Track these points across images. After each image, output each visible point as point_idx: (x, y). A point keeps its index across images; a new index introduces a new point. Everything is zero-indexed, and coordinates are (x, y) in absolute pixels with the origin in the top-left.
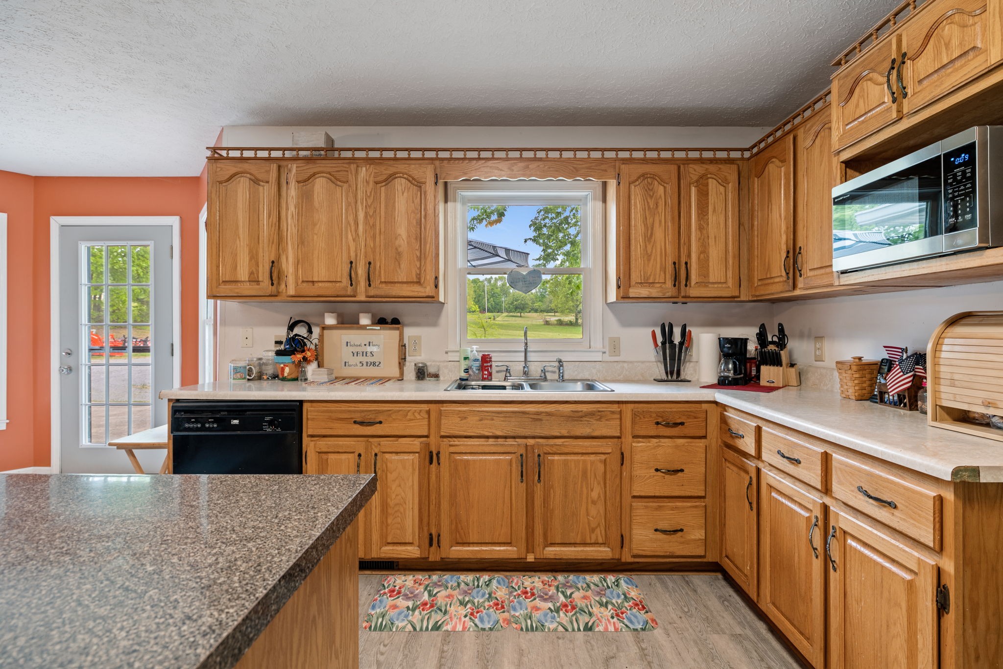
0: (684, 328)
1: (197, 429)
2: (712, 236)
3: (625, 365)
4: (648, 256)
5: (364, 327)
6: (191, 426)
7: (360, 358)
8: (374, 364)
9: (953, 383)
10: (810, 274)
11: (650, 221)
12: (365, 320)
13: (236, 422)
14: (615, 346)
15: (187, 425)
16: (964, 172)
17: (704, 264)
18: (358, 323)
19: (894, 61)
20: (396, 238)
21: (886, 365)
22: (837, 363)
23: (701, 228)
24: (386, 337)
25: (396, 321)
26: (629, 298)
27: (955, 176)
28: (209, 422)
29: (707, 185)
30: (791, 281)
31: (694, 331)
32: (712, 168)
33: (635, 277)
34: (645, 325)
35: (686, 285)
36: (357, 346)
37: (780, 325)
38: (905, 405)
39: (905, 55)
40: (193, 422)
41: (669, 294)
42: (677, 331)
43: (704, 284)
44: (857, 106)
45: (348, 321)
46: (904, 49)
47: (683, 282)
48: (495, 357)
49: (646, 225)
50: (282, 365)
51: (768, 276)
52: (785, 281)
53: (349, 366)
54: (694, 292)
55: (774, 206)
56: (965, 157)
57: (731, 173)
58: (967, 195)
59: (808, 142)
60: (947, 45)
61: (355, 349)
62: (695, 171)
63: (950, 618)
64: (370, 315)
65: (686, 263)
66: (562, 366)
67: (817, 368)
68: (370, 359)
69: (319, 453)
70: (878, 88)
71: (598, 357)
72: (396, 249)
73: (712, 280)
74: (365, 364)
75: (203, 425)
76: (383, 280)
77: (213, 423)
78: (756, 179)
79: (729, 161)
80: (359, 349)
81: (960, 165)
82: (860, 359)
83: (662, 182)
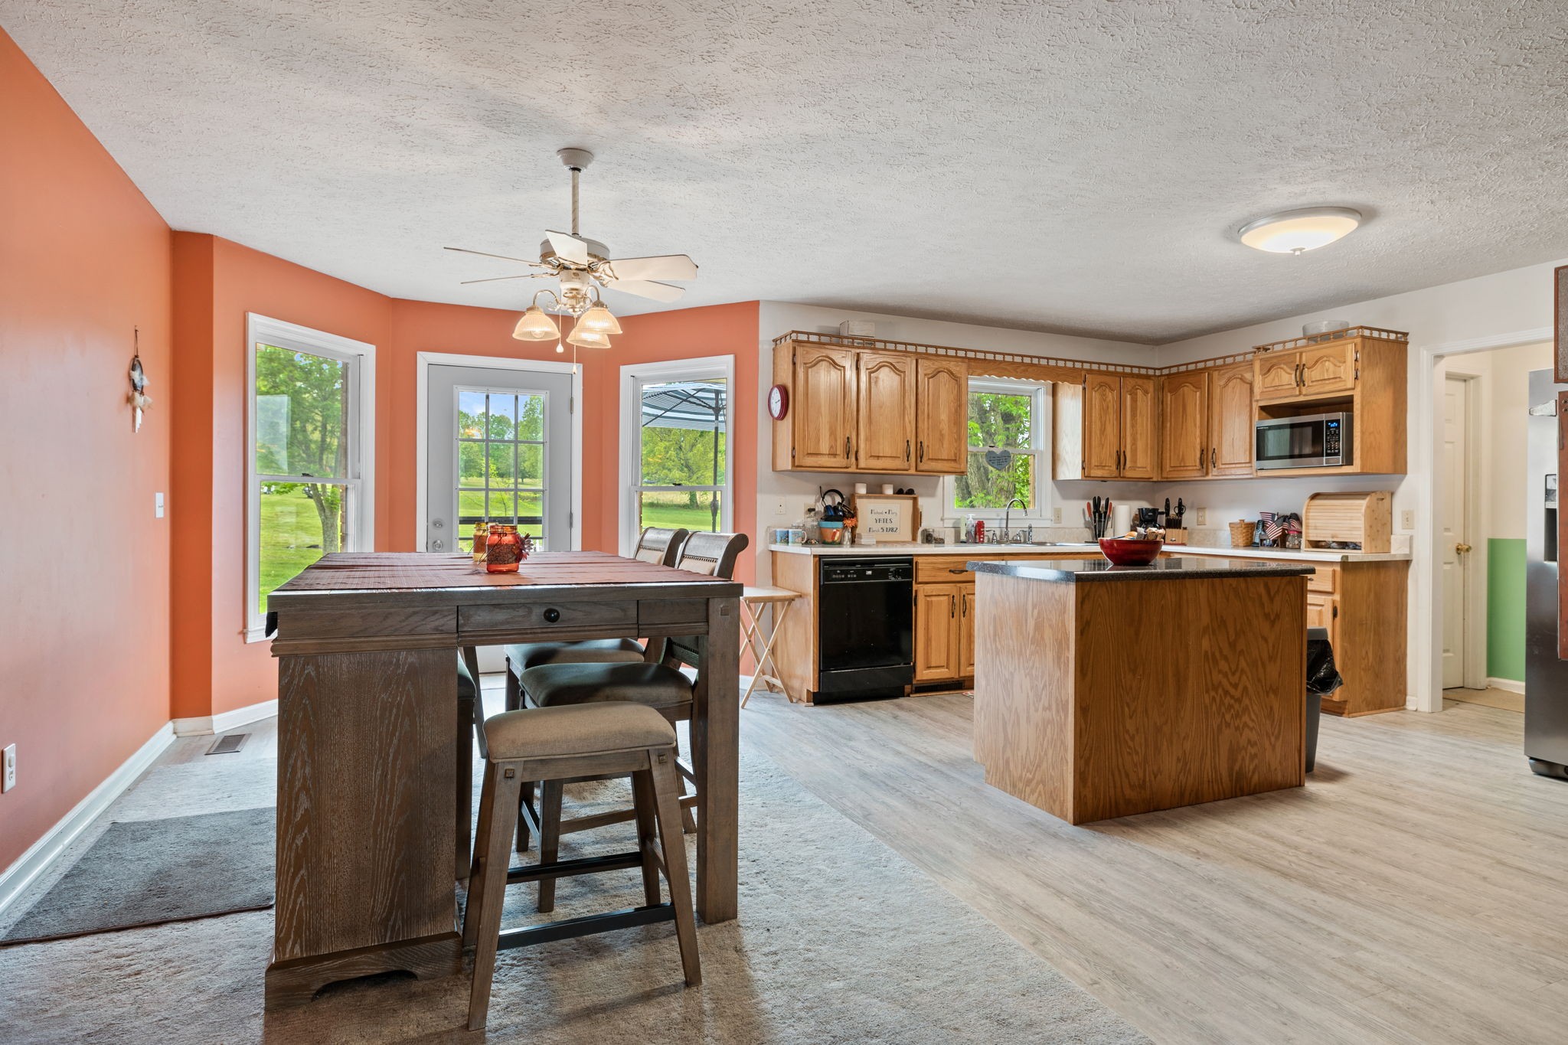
0: (1107, 500)
1: (842, 579)
2: (1139, 432)
3: (1067, 530)
4: (1102, 445)
5: (888, 497)
6: (837, 576)
7: (882, 525)
8: (892, 530)
9: (1316, 528)
10: (1221, 466)
11: (1103, 419)
12: (889, 490)
13: (870, 573)
14: (1058, 515)
15: (834, 576)
16: (1335, 431)
17: (1134, 451)
18: (881, 493)
19: (1298, 365)
20: (940, 423)
21: (1263, 524)
22: (1230, 524)
23: (1133, 426)
24: (904, 505)
25: (911, 492)
26: (1090, 477)
27: (1331, 431)
28: (851, 574)
29: (1136, 394)
30: (1205, 470)
31: (1114, 503)
32: (1140, 381)
33: (1094, 462)
34: (1084, 498)
35: (1124, 469)
36: (879, 513)
37: (1180, 499)
38: (1277, 546)
39: (1304, 365)
40: (839, 574)
41: (1114, 475)
42: (1103, 503)
43: (1133, 468)
44: (1274, 379)
45: (875, 491)
46: (1304, 362)
47: (1122, 467)
48: (987, 524)
49: (1101, 422)
50: (835, 530)
51: (1182, 465)
52: (1199, 470)
53: (873, 531)
54: (1129, 474)
55: (1188, 417)
56: (1335, 424)
57: (1150, 386)
58: (1336, 441)
59: (1222, 383)
60: (1327, 370)
61: (878, 517)
62: (1131, 382)
63: (1338, 619)
64: (892, 486)
65: (1124, 452)
66: (1031, 531)
67: (1201, 530)
68: (889, 525)
69: (926, 596)
70: (1287, 376)
71: (1048, 524)
72: (941, 432)
73: (1139, 465)
74: (885, 529)
75: (846, 576)
76: (931, 457)
77: (853, 573)
78: (1169, 394)
79: (1147, 377)
80: (882, 517)
81: (1333, 428)
82: (1243, 521)
83: (1112, 390)
